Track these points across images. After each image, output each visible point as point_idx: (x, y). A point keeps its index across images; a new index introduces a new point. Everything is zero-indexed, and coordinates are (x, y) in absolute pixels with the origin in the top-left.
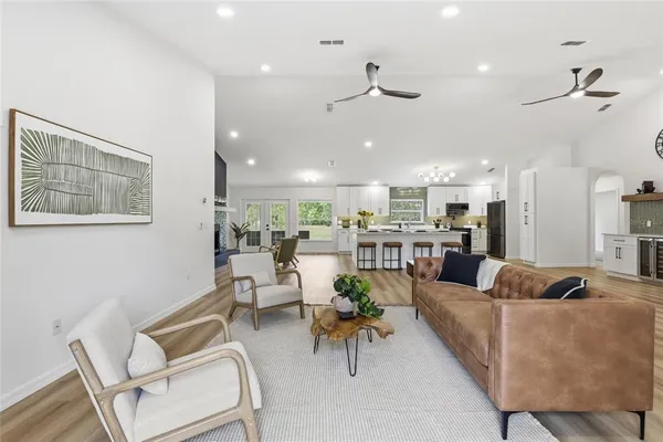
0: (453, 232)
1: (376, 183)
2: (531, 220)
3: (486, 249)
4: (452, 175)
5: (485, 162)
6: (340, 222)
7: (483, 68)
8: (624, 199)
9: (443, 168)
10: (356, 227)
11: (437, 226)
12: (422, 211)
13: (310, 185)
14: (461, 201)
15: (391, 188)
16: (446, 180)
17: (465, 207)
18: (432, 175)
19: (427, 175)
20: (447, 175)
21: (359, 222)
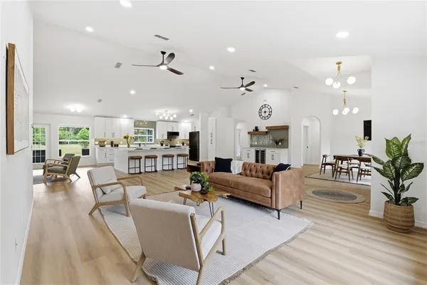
0: (172, 148)
1: (125, 116)
2: (214, 142)
4: (175, 116)
5: (191, 111)
6: (97, 143)
7: (212, 68)
8: (249, 133)
9: (170, 111)
10: (110, 146)
11: (162, 145)
12: (153, 136)
13: (76, 115)
14: (175, 131)
16: (171, 119)
17: (177, 134)
18: (164, 115)
19: (161, 115)
20: (172, 116)
21: (112, 143)
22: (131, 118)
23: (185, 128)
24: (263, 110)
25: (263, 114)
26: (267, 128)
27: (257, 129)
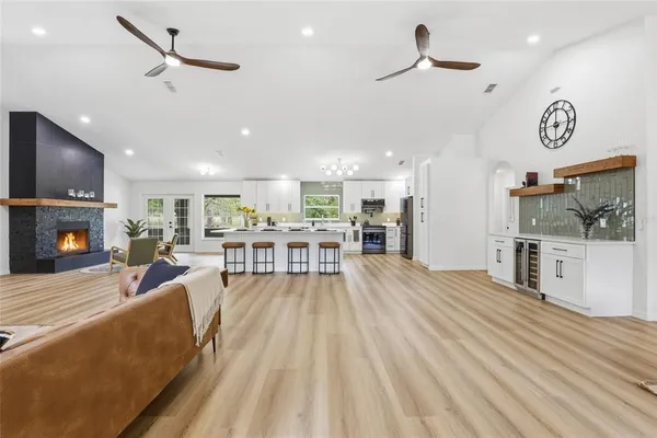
1: (284, 177)
2: (425, 218)
3: (399, 249)
4: (356, 168)
5: (390, 154)
8: (513, 193)
9: (348, 160)
10: (265, 224)
11: (353, 224)
12: (338, 207)
14: (378, 197)
15: (302, 183)
16: (350, 173)
17: (381, 203)
18: (334, 168)
19: (328, 168)
20: (351, 168)
21: (269, 219)
22: (297, 179)
23: (394, 190)
24: (551, 122)
25: (551, 133)
26: (557, 173)
27: (532, 179)
